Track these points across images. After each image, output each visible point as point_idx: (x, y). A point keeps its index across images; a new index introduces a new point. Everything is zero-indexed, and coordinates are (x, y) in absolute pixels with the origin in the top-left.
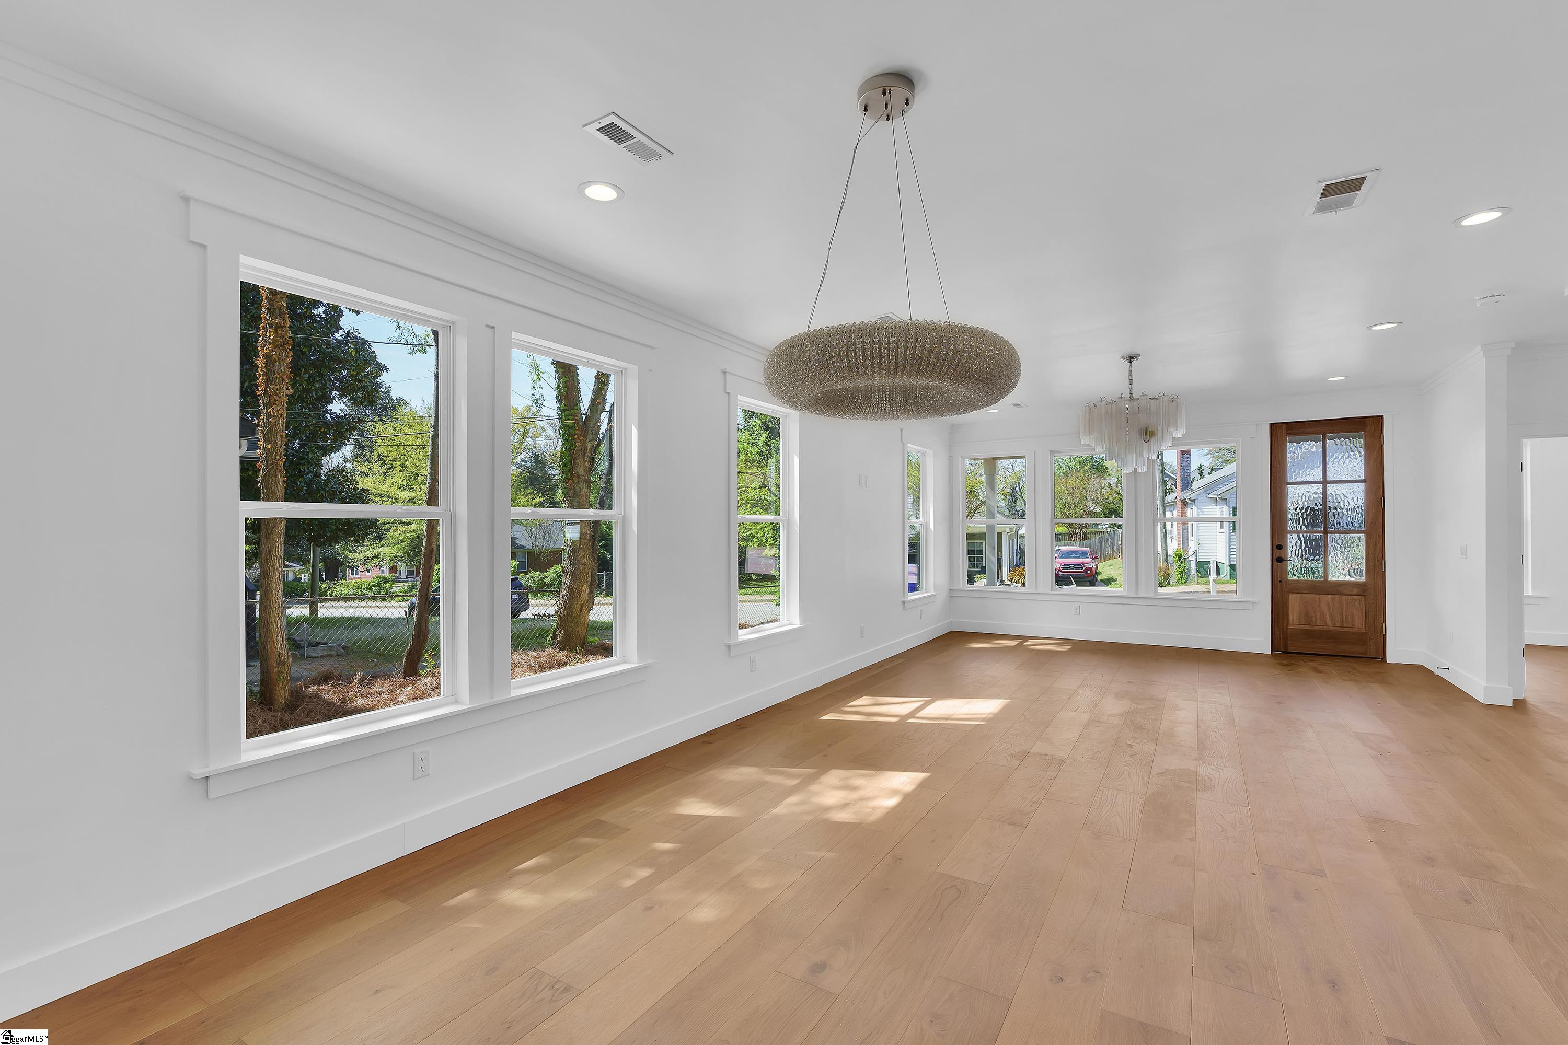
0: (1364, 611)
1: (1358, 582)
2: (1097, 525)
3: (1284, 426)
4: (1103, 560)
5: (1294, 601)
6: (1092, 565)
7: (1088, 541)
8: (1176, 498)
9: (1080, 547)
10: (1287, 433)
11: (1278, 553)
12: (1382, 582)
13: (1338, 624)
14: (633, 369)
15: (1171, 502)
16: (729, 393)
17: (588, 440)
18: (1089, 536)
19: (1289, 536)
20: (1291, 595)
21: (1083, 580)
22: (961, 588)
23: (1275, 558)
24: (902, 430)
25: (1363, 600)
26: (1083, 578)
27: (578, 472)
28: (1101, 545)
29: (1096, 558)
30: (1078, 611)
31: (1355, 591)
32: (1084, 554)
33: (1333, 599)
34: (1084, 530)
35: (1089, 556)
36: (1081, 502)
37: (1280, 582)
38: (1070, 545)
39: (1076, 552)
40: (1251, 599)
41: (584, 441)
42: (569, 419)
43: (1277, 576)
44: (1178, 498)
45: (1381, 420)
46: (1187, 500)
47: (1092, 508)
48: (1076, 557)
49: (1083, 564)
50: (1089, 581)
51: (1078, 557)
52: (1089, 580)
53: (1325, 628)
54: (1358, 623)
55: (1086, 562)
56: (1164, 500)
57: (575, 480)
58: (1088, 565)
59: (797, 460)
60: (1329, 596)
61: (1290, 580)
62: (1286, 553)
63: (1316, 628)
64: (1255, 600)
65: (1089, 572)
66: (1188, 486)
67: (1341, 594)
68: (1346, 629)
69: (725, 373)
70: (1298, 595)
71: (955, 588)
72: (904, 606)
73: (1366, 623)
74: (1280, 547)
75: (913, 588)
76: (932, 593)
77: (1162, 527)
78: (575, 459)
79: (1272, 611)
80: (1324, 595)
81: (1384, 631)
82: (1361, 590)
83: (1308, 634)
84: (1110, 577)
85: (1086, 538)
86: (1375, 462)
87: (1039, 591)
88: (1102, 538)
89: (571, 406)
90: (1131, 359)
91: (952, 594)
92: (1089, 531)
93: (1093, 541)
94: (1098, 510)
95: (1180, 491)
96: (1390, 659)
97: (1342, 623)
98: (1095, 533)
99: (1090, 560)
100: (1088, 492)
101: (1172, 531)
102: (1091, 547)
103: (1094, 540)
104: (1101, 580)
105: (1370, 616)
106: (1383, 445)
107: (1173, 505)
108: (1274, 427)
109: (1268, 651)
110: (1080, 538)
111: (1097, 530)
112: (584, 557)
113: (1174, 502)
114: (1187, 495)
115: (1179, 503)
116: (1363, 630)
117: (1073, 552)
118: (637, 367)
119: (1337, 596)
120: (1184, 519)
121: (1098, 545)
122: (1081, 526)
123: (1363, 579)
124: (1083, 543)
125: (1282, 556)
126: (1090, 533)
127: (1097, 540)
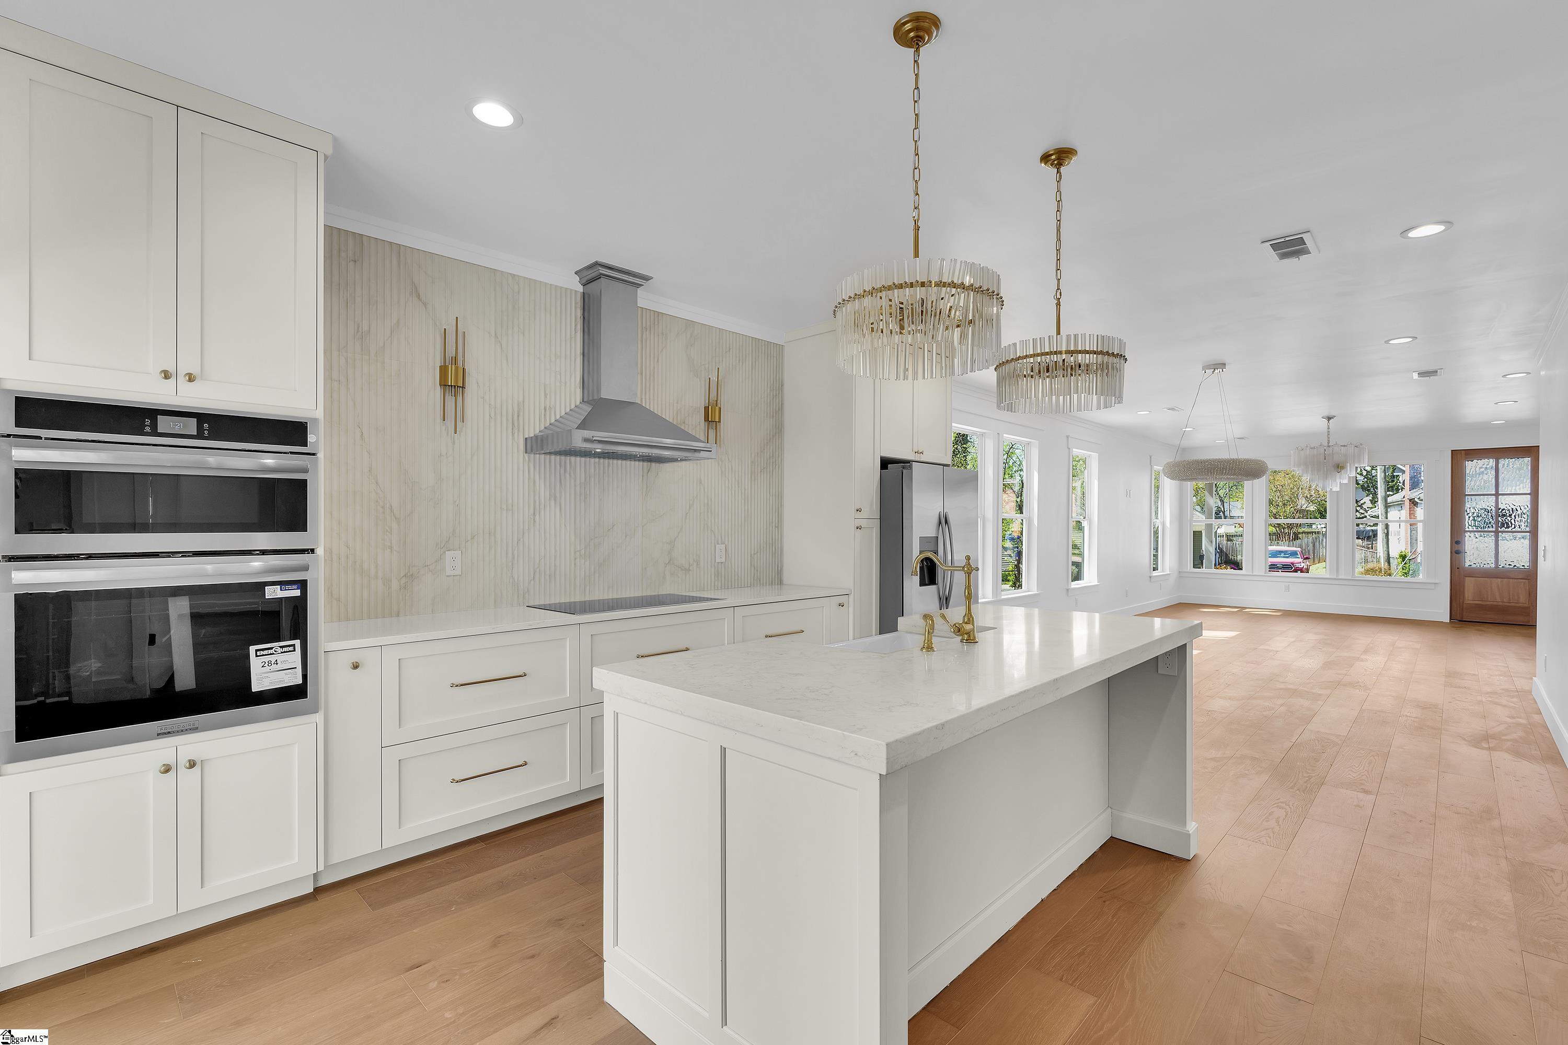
0: (1527, 591)
2: (1310, 525)
3: (1463, 452)
4: (1316, 561)
5: (1470, 584)
6: (1303, 565)
7: (1298, 542)
8: (1404, 497)
9: (1289, 546)
10: (1465, 456)
11: (1456, 547)
13: (1505, 601)
14: (1035, 442)
15: (1398, 502)
16: (1069, 448)
18: (1300, 536)
19: (1467, 534)
20: (1467, 579)
22: (1188, 570)
23: (1454, 551)
24: (1150, 457)
25: (1527, 582)
28: (1314, 546)
29: (1307, 558)
31: (1520, 574)
32: (1294, 554)
33: (1501, 582)
34: (1294, 530)
35: (1299, 556)
36: (1291, 500)
37: (1458, 569)
39: (1285, 552)
40: (1433, 581)
43: (1455, 564)
44: (1406, 498)
46: (1416, 500)
47: (1305, 506)
48: (1284, 557)
49: (1293, 564)
51: (1287, 557)
53: (1495, 604)
54: (1522, 600)
55: (1295, 562)
56: (1386, 500)
58: (1298, 565)
59: (1096, 483)
60: (1499, 580)
61: (1466, 568)
62: (1464, 547)
63: (1488, 603)
64: (1437, 581)
66: (1418, 484)
67: (1508, 578)
69: (1068, 437)
70: (1473, 579)
71: (1185, 571)
72: (1150, 580)
73: (1529, 600)
74: (1458, 543)
75: (1154, 569)
76: (1166, 573)
77: (1384, 528)
79: (1451, 590)
80: (1494, 579)
82: (1525, 575)
83: (1481, 608)
85: (1296, 537)
87: (1254, 574)
88: (1316, 539)
90: (1329, 418)
91: (1182, 575)
92: (1300, 530)
94: (1312, 508)
95: (1409, 490)
97: (1509, 600)
98: (1308, 533)
99: (1300, 560)
100: (1300, 490)
101: (1399, 533)
102: (1302, 547)
103: (1306, 540)
105: (1532, 595)
107: (1400, 504)
108: (1454, 452)
109: (1447, 619)
110: (1290, 539)
111: (1310, 530)
113: (1401, 501)
114: (1415, 494)
115: (1407, 503)
116: (1526, 606)
117: (1281, 552)
118: (1038, 442)
119: (1505, 580)
120: (1412, 521)
121: (1311, 545)
122: (1290, 526)
124: (1293, 543)
125: (1460, 549)
126: (1302, 533)
127: (1310, 540)
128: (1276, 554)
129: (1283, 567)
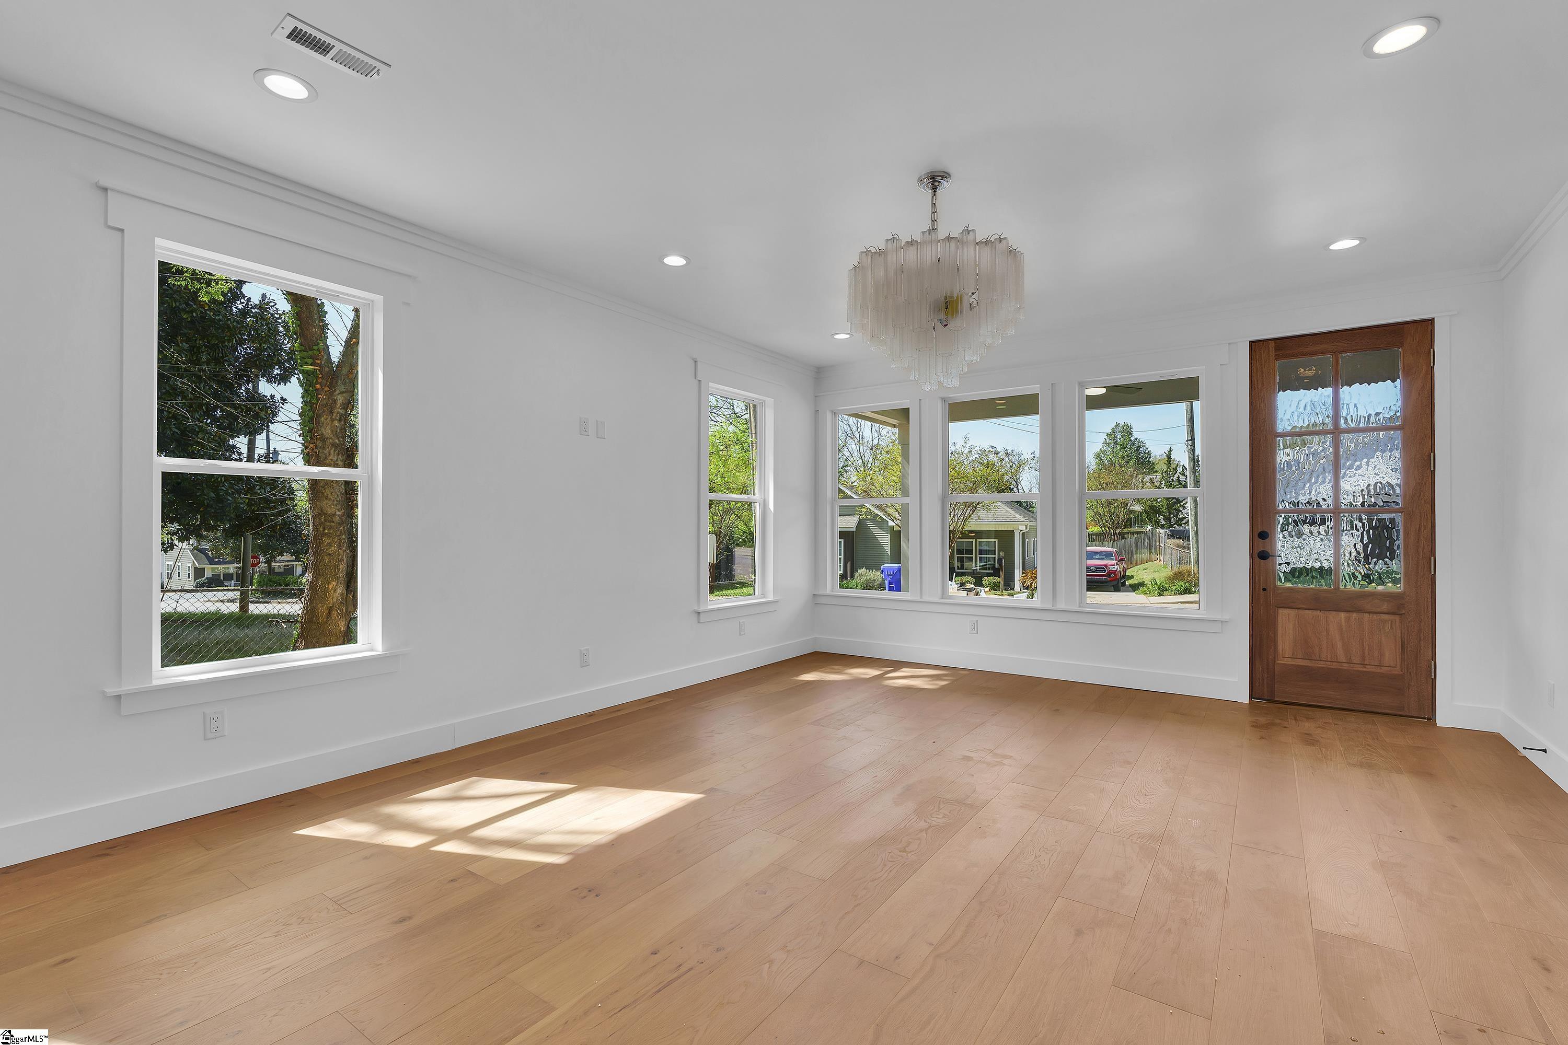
0: (1399, 640)
1: (1389, 593)
3: (1272, 344)
4: (1135, 562)
5: (1286, 621)
6: (1116, 567)
7: (1122, 542)
9: (1109, 548)
10: (1276, 355)
11: (1261, 545)
12: (1430, 593)
13: (1356, 660)
17: (338, 392)
18: (1126, 536)
19: (1279, 517)
20: (1281, 611)
21: (1106, 584)
23: (1256, 552)
25: (1398, 620)
26: (1106, 582)
27: (323, 434)
29: (1122, 560)
30: (975, 629)
31: (1385, 607)
32: (1108, 555)
33: (1348, 620)
34: (1125, 530)
35: (1114, 558)
37: (1264, 590)
38: (1102, 545)
39: (1100, 553)
40: (1218, 617)
41: (332, 394)
42: (306, 363)
43: (1259, 580)
45: (1430, 327)
48: (1099, 559)
49: (1106, 566)
50: (1113, 586)
51: (1102, 559)
52: (1112, 584)
53: (1335, 666)
54: (1390, 658)
55: (1109, 564)
57: (319, 443)
58: (1111, 568)
60: (1343, 615)
61: (1280, 588)
62: (1273, 545)
63: (1321, 665)
64: (1226, 617)
65: (1113, 575)
67: (1360, 611)
68: (1369, 669)
70: (1292, 613)
71: (821, 592)
72: (698, 617)
73: (1402, 660)
74: (1263, 535)
76: (771, 598)
78: (319, 416)
79: (1251, 636)
80: (1334, 612)
81: (1433, 675)
82: (1396, 603)
83: (1307, 674)
84: (1141, 581)
86: (1419, 394)
87: (925, 598)
88: (1138, 539)
89: (309, 346)
90: (935, 180)
91: (816, 600)
92: (1130, 531)
93: (1128, 543)
96: (1444, 718)
97: (1363, 658)
98: (1136, 533)
99: (1114, 562)
103: (1130, 540)
104: (1131, 586)
105: (1409, 649)
106: (1433, 368)
108: (1255, 346)
109: (1242, 695)
110: (1114, 539)
111: (1139, 530)
112: (329, 545)
116: (1397, 671)
119: (1354, 615)
121: (1133, 546)
123: (1399, 588)
124: (1117, 543)
125: (1268, 549)
126: (1128, 533)
127: (1133, 540)
128: (1091, 555)
129: (1096, 570)
